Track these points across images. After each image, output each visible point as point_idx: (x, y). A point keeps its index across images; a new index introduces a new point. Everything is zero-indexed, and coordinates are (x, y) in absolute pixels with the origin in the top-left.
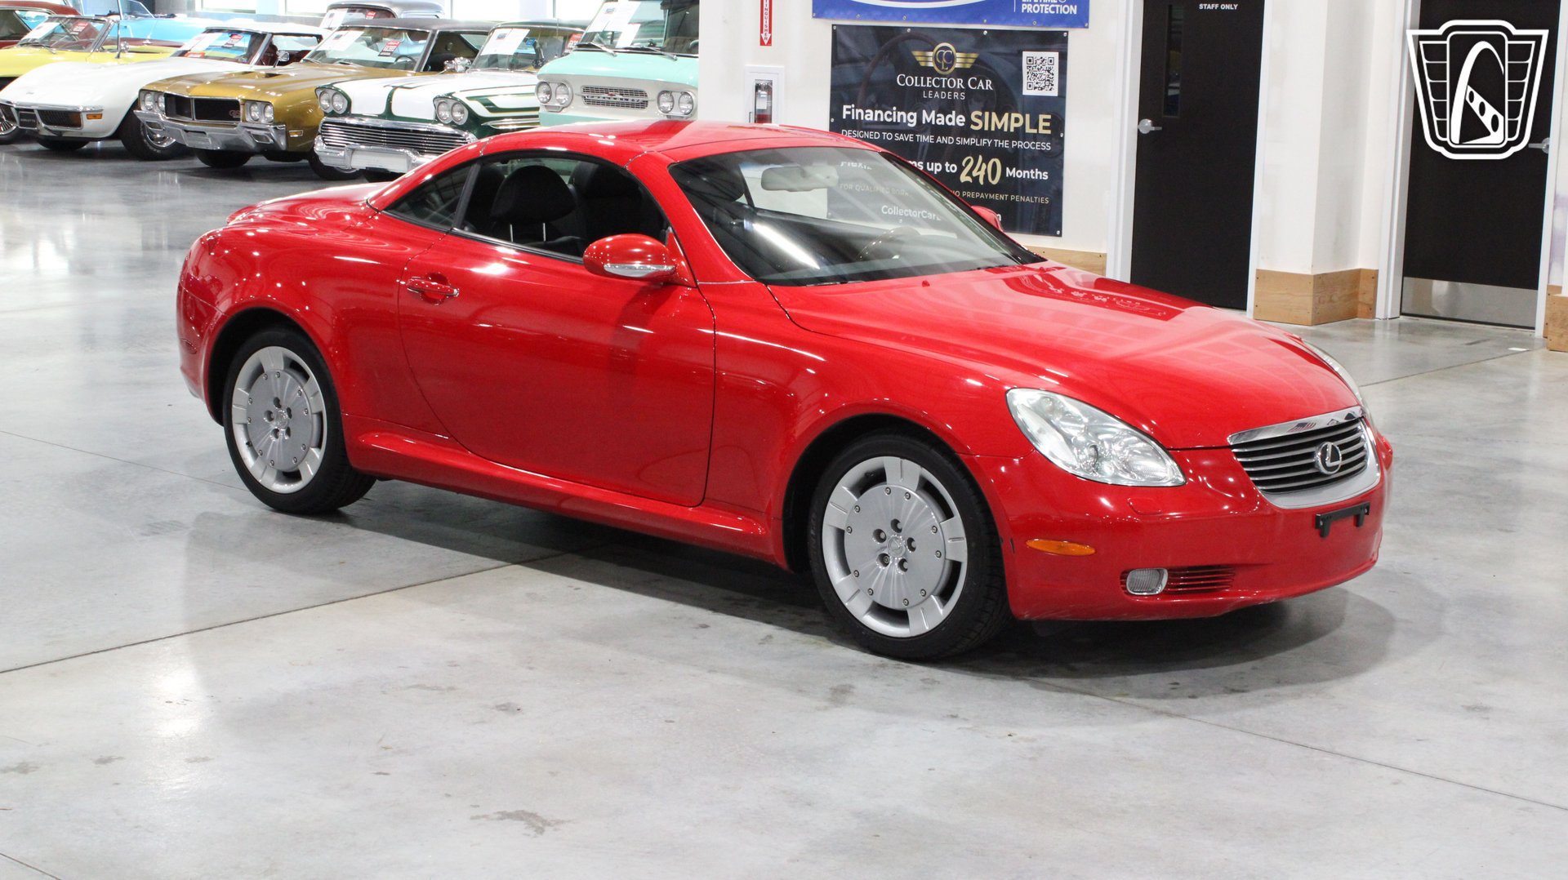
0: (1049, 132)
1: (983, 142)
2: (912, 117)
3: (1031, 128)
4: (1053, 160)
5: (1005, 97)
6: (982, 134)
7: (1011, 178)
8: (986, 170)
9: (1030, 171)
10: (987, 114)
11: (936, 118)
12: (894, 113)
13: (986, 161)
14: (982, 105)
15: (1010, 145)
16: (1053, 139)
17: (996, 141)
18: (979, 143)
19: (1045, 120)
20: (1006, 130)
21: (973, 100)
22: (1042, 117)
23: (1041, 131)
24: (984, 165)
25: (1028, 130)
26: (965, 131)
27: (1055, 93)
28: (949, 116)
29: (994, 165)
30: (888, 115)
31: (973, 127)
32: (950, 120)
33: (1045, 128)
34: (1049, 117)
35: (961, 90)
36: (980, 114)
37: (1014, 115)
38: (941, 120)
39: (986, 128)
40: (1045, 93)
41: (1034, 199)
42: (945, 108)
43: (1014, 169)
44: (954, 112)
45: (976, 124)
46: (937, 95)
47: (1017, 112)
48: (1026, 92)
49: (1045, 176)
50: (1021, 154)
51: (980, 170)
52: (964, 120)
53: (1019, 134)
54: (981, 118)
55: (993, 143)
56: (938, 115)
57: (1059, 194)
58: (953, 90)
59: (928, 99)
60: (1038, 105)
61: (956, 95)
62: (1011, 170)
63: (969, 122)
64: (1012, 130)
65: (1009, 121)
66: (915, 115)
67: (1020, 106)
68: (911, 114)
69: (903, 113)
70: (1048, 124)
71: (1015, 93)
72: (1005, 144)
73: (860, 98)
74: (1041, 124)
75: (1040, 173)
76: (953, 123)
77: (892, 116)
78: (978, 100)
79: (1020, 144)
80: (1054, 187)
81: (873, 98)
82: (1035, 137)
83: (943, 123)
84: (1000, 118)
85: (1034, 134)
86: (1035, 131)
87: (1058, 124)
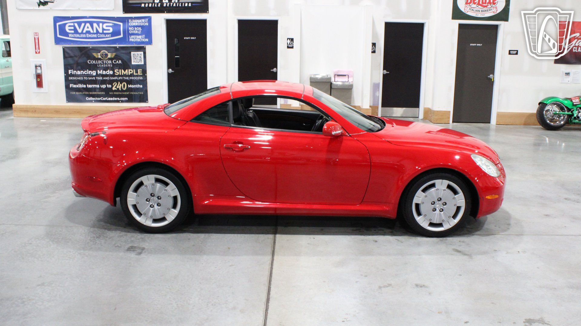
0: (142, 74)
1: (120, 78)
2: (94, 72)
3: (136, 73)
4: (144, 82)
5: (126, 65)
6: (119, 76)
7: (130, 88)
8: (121, 86)
9: (136, 85)
10: (120, 70)
11: (103, 72)
12: (88, 72)
13: (121, 83)
14: (118, 68)
15: (129, 78)
16: (143, 76)
17: (124, 78)
18: (118, 78)
19: (140, 71)
20: (127, 74)
21: (115, 66)
22: (139, 70)
23: (139, 74)
24: (121, 85)
25: (135, 74)
26: (113, 75)
27: (143, 63)
28: (107, 71)
29: (124, 85)
30: (86, 72)
31: (116, 74)
32: (108, 72)
33: (140, 73)
34: (141, 70)
35: (111, 64)
36: (118, 70)
37: (129, 70)
38: (104, 73)
39: (120, 74)
40: (140, 63)
41: (138, 93)
42: (106, 69)
43: (131, 85)
44: (109, 70)
45: (117, 73)
46: (102, 66)
47: (130, 69)
48: (133, 63)
49: (141, 86)
50: (133, 81)
51: (119, 86)
52: (112, 72)
53: (132, 75)
54: (119, 71)
55: (123, 78)
56: (103, 71)
57: (146, 91)
58: (108, 64)
59: (99, 67)
60: (137, 67)
61: (109, 65)
62: (130, 85)
63: (114, 73)
64: (129, 74)
65: (128, 72)
66: (95, 72)
67: (131, 67)
68: (93, 71)
69: (91, 71)
70: (141, 72)
71: (129, 64)
72: (127, 78)
73: (75, 67)
74: (139, 72)
75: (140, 86)
76: (109, 73)
77: (87, 72)
78: (117, 67)
79: (132, 78)
80: (145, 89)
81: (79, 67)
82: (137, 76)
83: (105, 74)
84: (125, 71)
85: (137, 75)
86: (137, 74)
87: (144, 72)
